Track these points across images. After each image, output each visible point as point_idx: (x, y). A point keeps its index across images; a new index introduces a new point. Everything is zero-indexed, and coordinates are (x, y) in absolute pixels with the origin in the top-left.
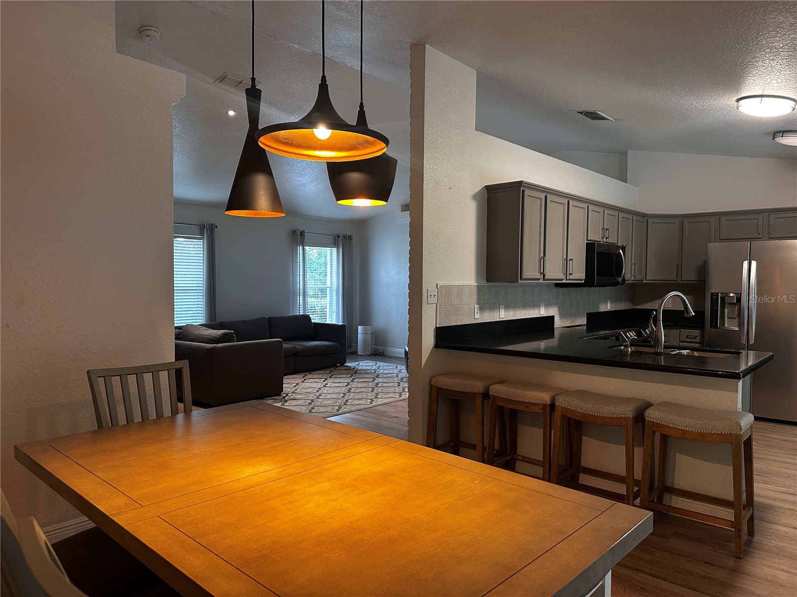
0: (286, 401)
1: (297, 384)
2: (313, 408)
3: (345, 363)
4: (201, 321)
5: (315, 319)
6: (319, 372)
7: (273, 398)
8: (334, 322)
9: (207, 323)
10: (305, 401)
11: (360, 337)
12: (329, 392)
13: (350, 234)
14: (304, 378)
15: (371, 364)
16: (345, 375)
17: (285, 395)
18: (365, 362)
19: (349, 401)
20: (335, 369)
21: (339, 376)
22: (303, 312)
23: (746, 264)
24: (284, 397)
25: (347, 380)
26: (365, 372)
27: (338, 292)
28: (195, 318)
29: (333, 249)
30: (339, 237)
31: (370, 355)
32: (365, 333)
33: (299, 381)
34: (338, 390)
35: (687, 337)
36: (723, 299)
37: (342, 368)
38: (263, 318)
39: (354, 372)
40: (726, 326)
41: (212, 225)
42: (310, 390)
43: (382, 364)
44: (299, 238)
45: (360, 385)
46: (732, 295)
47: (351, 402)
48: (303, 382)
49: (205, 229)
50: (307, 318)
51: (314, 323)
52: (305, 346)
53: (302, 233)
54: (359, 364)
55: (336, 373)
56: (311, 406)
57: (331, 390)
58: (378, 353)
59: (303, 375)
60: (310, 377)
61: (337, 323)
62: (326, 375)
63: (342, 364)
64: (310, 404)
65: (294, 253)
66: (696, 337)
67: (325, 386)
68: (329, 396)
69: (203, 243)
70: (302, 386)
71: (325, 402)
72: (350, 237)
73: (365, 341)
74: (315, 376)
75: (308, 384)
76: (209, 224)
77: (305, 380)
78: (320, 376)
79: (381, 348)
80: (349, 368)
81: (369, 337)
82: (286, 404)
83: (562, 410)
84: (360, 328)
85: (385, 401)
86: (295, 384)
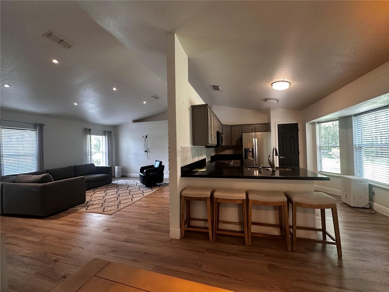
0: (88, 207)
1: (92, 195)
2: (104, 209)
3: (112, 182)
4: (35, 170)
5: (96, 165)
6: (100, 188)
7: (80, 205)
8: (104, 165)
9: (38, 171)
10: (98, 205)
11: (116, 170)
12: (109, 198)
13: (110, 131)
14: (94, 192)
15: (123, 181)
16: (114, 188)
17: (87, 203)
18: (120, 180)
19: (121, 201)
20: (108, 185)
21: (111, 189)
22: (90, 162)
23: (254, 139)
24: (86, 204)
25: (115, 190)
26: (122, 185)
27: (106, 153)
28: (31, 169)
29: (103, 136)
30: (106, 132)
31: (120, 177)
32: (118, 169)
33: (92, 194)
34: (113, 196)
35: (236, 162)
36: (248, 150)
37: (110, 184)
38: (71, 167)
39: (117, 186)
40: (249, 158)
41: (42, 124)
42: (99, 198)
43: (127, 180)
44: (88, 131)
45: (123, 192)
46: (250, 149)
47: (122, 202)
48: (94, 194)
49: (37, 126)
50: (93, 165)
51: (96, 167)
52: (93, 177)
53: (90, 130)
54: (118, 182)
55: (109, 187)
56: (103, 208)
57: (110, 197)
58: (124, 176)
59: (93, 190)
60: (97, 191)
61: (106, 166)
62: (105, 189)
63: (111, 182)
64: (102, 206)
65: (86, 138)
66: (239, 162)
67: (106, 195)
68: (110, 200)
69: (36, 132)
70: (94, 196)
71: (109, 204)
72: (111, 132)
73: (118, 172)
74: (100, 190)
75: (97, 195)
76: (40, 124)
77: (95, 192)
78: (102, 190)
79: (125, 174)
80: (114, 184)
81: (120, 170)
82: (88, 208)
83: (252, 201)
84: (116, 167)
85: (138, 199)
86: (90, 196)
